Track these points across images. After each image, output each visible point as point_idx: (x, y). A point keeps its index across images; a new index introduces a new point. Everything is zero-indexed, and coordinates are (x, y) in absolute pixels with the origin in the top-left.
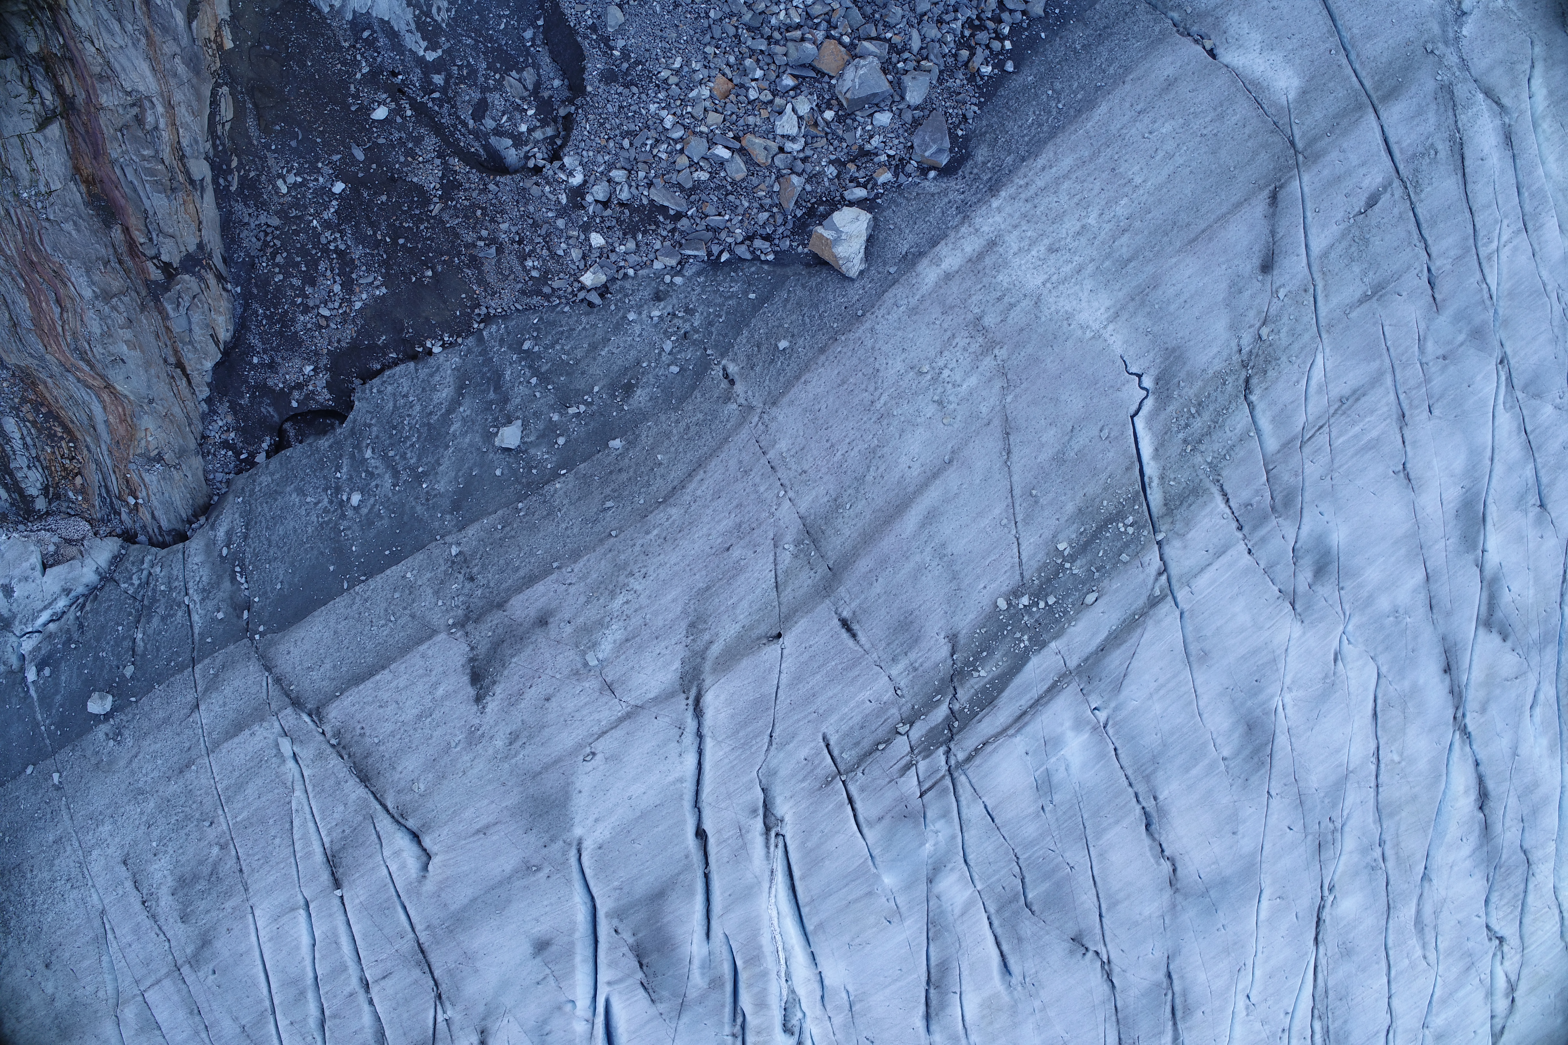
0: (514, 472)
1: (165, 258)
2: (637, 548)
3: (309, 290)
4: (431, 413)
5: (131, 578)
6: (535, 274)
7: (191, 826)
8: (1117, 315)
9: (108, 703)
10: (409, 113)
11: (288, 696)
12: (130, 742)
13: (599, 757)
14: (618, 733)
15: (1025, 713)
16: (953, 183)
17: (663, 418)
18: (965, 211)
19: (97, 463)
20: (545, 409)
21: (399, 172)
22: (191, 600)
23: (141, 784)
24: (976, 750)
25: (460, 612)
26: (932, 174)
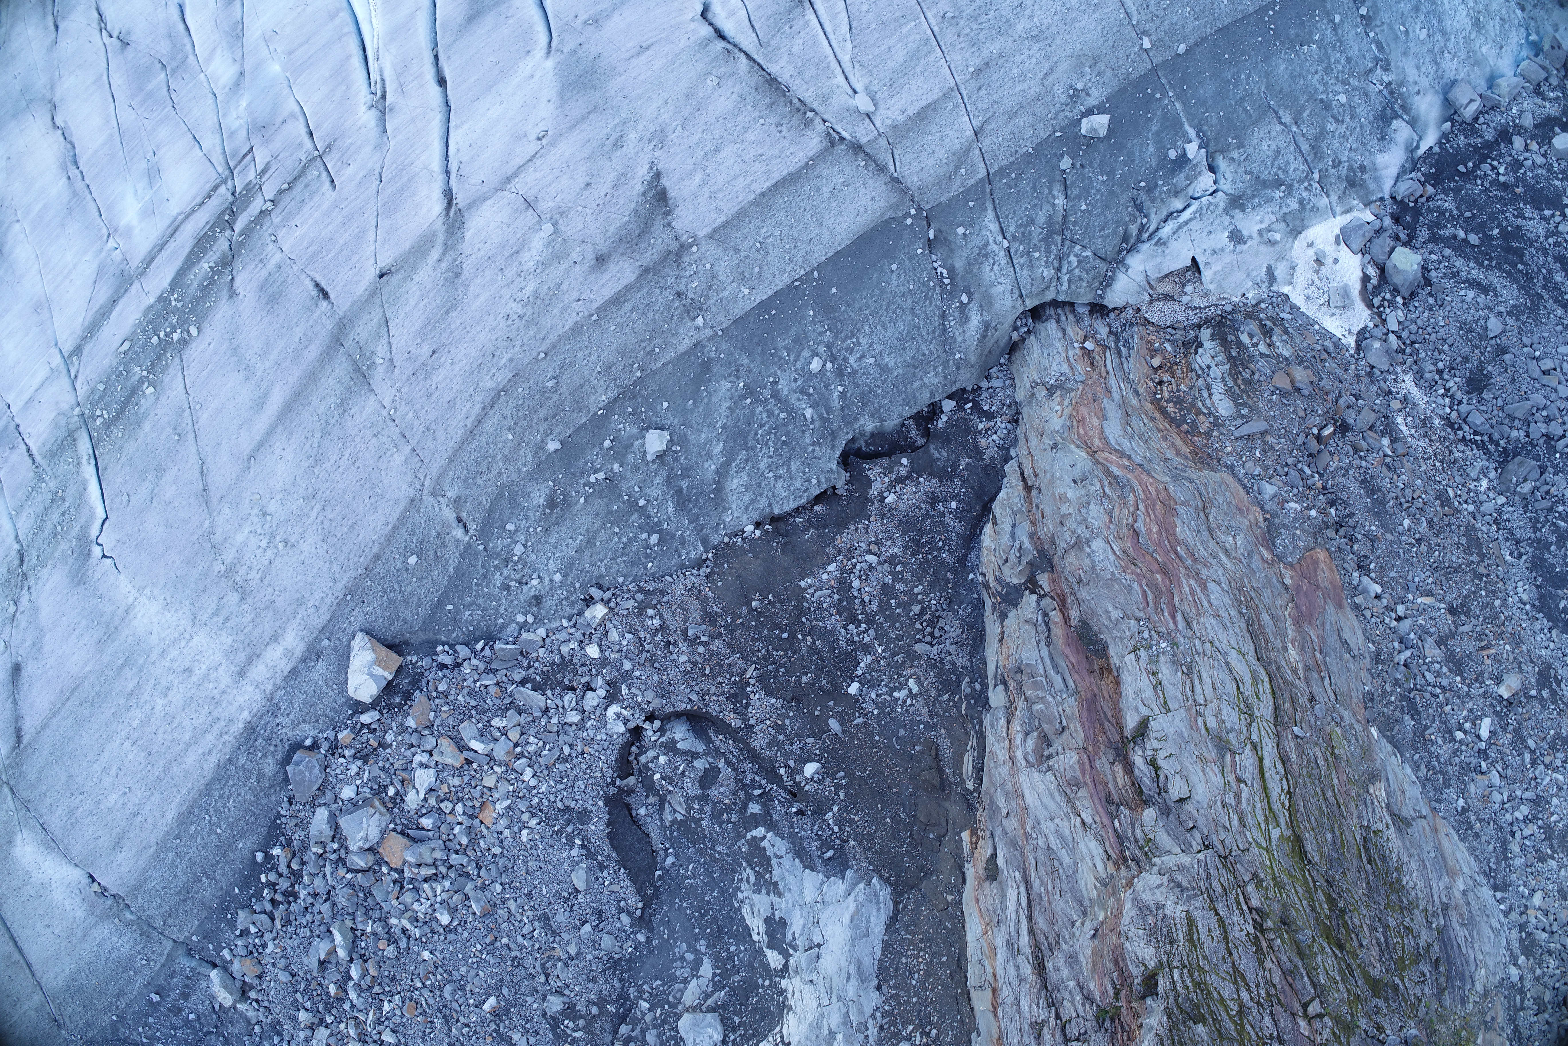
0: (651, 407)
1: (1034, 597)
2: (518, 343)
3: (889, 580)
4: (747, 461)
5: (1079, 262)
6: (651, 612)
7: (969, 10)
8: (127, 612)
9: (1086, 125)
10: (782, 771)
11: (867, 154)
12: (1058, 90)
13: (533, 137)
14: (519, 161)
15: (172, 236)
16: (289, 734)
17: (514, 477)
18: (272, 708)
19: (1128, 380)
20: (629, 474)
21: (790, 709)
22: (999, 244)
23: (1036, 47)
24: (209, 197)
25: (687, 260)
26: (308, 742)
